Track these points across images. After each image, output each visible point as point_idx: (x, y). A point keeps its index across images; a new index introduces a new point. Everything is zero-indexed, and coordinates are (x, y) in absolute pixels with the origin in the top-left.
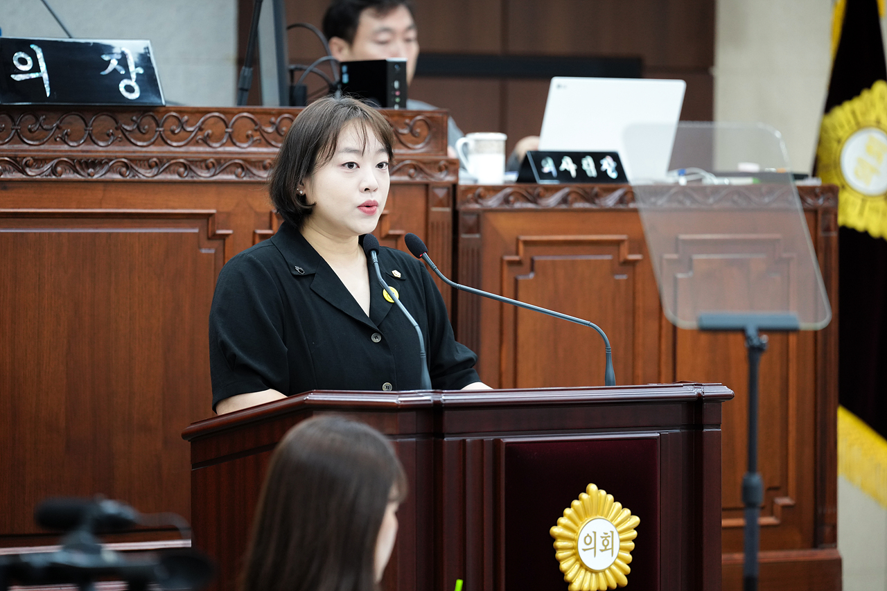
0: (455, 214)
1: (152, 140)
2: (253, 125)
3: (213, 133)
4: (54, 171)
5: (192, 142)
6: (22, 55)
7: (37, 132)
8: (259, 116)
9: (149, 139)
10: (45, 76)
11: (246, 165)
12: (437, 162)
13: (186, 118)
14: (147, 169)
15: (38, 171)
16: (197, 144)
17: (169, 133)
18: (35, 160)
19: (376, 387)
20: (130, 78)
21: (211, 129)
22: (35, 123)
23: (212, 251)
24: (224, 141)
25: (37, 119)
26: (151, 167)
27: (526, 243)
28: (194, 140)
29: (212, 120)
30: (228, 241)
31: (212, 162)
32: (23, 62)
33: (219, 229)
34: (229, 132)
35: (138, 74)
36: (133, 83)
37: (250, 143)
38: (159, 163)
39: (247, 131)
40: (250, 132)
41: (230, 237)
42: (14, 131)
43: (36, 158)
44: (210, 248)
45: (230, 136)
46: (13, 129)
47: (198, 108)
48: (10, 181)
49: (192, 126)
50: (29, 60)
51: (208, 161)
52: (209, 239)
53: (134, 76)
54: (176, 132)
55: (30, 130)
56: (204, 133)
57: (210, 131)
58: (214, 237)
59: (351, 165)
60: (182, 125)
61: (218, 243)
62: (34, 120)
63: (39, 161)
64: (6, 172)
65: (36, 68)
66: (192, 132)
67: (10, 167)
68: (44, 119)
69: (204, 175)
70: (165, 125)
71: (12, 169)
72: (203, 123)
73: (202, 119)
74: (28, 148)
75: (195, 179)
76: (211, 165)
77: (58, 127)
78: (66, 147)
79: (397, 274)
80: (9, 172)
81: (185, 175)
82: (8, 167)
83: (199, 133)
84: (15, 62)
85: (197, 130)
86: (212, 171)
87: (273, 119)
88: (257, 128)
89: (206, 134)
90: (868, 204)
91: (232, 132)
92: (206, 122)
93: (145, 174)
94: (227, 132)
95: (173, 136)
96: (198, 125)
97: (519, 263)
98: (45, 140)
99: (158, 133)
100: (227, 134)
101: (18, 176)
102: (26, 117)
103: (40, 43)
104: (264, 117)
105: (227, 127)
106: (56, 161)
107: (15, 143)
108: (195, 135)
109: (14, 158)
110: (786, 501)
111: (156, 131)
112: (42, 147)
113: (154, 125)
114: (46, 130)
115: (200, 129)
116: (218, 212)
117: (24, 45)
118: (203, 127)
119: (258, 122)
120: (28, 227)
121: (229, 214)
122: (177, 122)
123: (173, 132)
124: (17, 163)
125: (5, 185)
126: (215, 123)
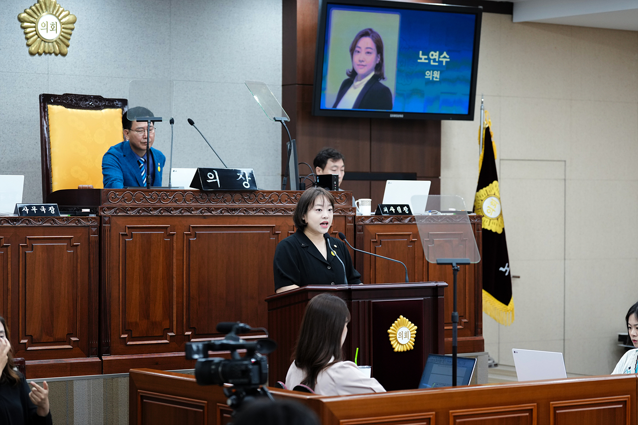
0: (355, 225)
1: (254, 202)
2: (288, 196)
4: (221, 212)
5: (267, 202)
6: (210, 174)
7: (216, 199)
8: (289, 194)
10: (218, 181)
11: (285, 210)
12: (349, 208)
13: (265, 194)
14: (252, 211)
15: (216, 212)
16: (269, 203)
19: (329, 284)
20: (246, 181)
23: (274, 239)
24: (278, 202)
25: (216, 195)
26: (254, 211)
27: (378, 235)
30: (279, 235)
32: (211, 176)
33: (276, 231)
35: (249, 180)
36: (247, 183)
37: (286, 202)
38: (256, 209)
40: (286, 199)
46: (207, 198)
47: (269, 191)
48: (207, 216)
49: (267, 197)
50: (213, 175)
51: (273, 209)
52: (273, 234)
53: (248, 180)
55: (213, 199)
57: (273, 199)
58: (275, 234)
59: (319, 210)
60: (264, 197)
61: (276, 236)
63: (216, 209)
65: (215, 178)
68: (218, 195)
69: (271, 213)
70: (258, 196)
73: (271, 195)
74: (213, 205)
75: (268, 214)
77: (223, 198)
78: (225, 204)
79: (335, 246)
80: (207, 213)
81: (265, 213)
82: (206, 211)
84: (208, 176)
86: (274, 212)
87: (294, 194)
90: (492, 221)
91: (281, 199)
93: (252, 213)
96: (269, 196)
97: (376, 242)
98: (218, 202)
100: (279, 200)
101: (210, 214)
102: (212, 194)
103: (216, 170)
104: (291, 193)
105: (279, 197)
106: (222, 209)
107: (208, 203)
108: (268, 200)
109: (208, 208)
110: (466, 320)
111: (255, 199)
112: (217, 204)
113: (254, 197)
114: (219, 198)
115: (270, 198)
116: (276, 225)
117: (211, 170)
120: (213, 231)
121: (280, 226)
122: (262, 196)
123: (261, 199)
124: (209, 210)
125: (205, 217)
126: (275, 196)
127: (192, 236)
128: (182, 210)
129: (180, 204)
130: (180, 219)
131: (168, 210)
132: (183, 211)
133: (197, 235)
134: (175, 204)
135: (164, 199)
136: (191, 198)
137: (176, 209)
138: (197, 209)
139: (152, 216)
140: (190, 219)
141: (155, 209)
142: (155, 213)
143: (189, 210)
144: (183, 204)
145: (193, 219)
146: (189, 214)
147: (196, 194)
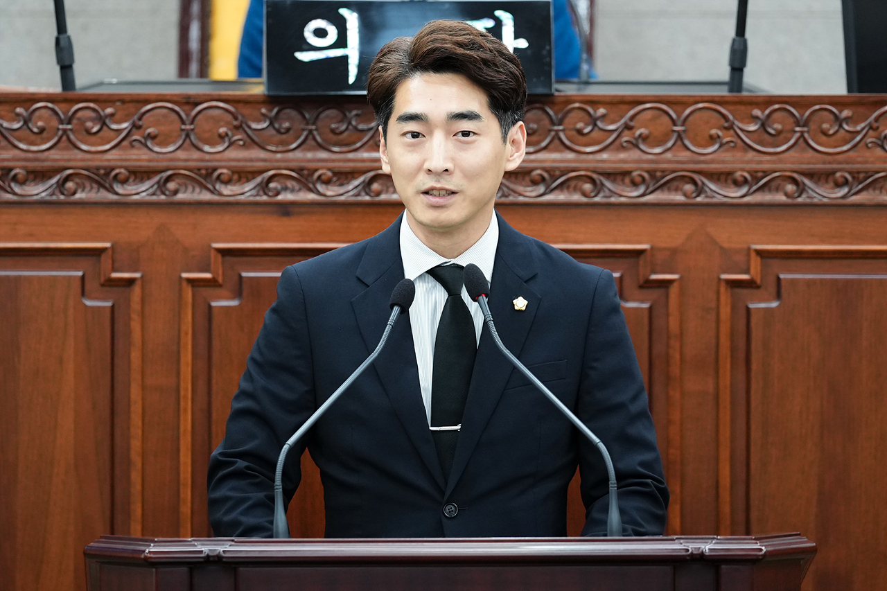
1: (544, 144)
2: (722, 122)
3: (650, 133)
5: (612, 147)
6: (318, 23)
7: (345, 134)
8: (732, 108)
9: (539, 142)
10: (354, 54)
13: (602, 111)
14: (529, 186)
16: (622, 148)
17: (574, 133)
18: (335, 174)
21: (645, 127)
22: (341, 121)
23: (646, 306)
24: (670, 144)
25: (345, 116)
28: (617, 143)
29: (649, 114)
30: (674, 290)
31: (640, 175)
32: (321, 33)
33: (656, 273)
34: (678, 132)
37: (716, 146)
39: (711, 128)
40: (714, 132)
41: (676, 285)
42: (305, 133)
43: (336, 170)
44: (642, 301)
45: (680, 137)
46: (303, 130)
47: (623, 96)
48: (294, 204)
49: (613, 122)
50: (333, 33)
51: (635, 174)
52: (641, 287)
54: (586, 131)
55: (333, 131)
56: (634, 134)
57: (642, 131)
58: (648, 285)
61: (655, 293)
62: (341, 116)
63: (343, 176)
64: (288, 191)
65: (341, 42)
66: (612, 131)
67: (294, 183)
68: (357, 115)
70: (567, 121)
71: (297, 186)
72: (632, 118)
73: (632, 112)
75: (613, 200)
76: (638, 179)
80: (292, 191)
81: (593, 194)
82: (290, 184)
83: (626, 132)
84: (308, 35)
85: (623, 126)
87: (757, 112)
88: (726, 125)
89: (638, 133)
91: (684, 131)
92: (638, 117)
93: (526, 193)
94: (674, 131)
95: (580, 138)
96: (623, 121)
98: (358, 145)
99: (553, 133)
100: (675, 136)
101: (311, 196)
102: (328, 112)
103: (357, 6)
104: (743, 108)
105: (675, 124)
106: (371, 174)
107: (309, 150)
108: (618, 136)
109: (299, 170)
111: (550, 131)
112: (351, 156)
113: (546, 121)
114: (362, 131)
115: (628, 127)
116: (652, 248)
117: (326, 9)
118: (632, 124)
119: (731, 117)
121: (674, 252)
122: (587, 117)
123: (580, 132)
124: (305, 177)
125: (286, 209)
126: (654, 119)
127: (223, 292)
128: (168, 179)
129: (168, 152)
130: (159, 217)
131: (103, 177)
132: (171, 186)
133: (245, 287)
134: (139, 157)
135: (88, 132)
136: (222, 130)
137: (139, 174)
138: (242, 175)
139: (23, 204)
140: (212, 220)
141: (39, 175)
142: (38, 191)
143: (206, 176)
144: (181, 154)
145: (229, 220)
146: (206, 196)
147: (246, 111)
